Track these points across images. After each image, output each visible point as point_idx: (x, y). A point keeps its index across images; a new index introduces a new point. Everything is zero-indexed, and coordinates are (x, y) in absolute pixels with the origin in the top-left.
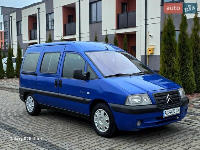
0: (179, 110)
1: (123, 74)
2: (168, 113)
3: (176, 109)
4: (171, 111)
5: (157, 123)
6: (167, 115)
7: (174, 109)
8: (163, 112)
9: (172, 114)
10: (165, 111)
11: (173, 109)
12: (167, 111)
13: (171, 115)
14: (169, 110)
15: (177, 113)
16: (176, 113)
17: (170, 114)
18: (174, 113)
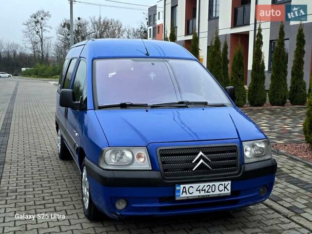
0: (229, 187)
1: (134, 103)
2: (192, 190)
3: (217, 184)
4: (200, 188)
5: (162, 209)
6: (188, 195)
7: (211, 184)
8: (178, 188)
9: (203, 193)
10: (182, 186)
11: (207, 184)
12: (187, 186)
13: (202, 196)
14: (196, 186)
15: (223, 192)
16: (217, 192)
17: (196, 194)
18: (212, 193)
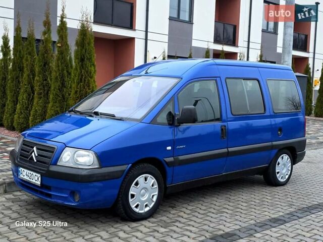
0: (40, 179)
2: (24, 174)
3: (34, 174)
6: (23, 177)
7: (32, 173)
9: (28, 179)
10: (21, 168)
11: (30, 172)
12: (23, 169)
14: (26, 170)
15: (36, 182)
16: (34, 181)
17: (26, 178)
18: (31, 180)
